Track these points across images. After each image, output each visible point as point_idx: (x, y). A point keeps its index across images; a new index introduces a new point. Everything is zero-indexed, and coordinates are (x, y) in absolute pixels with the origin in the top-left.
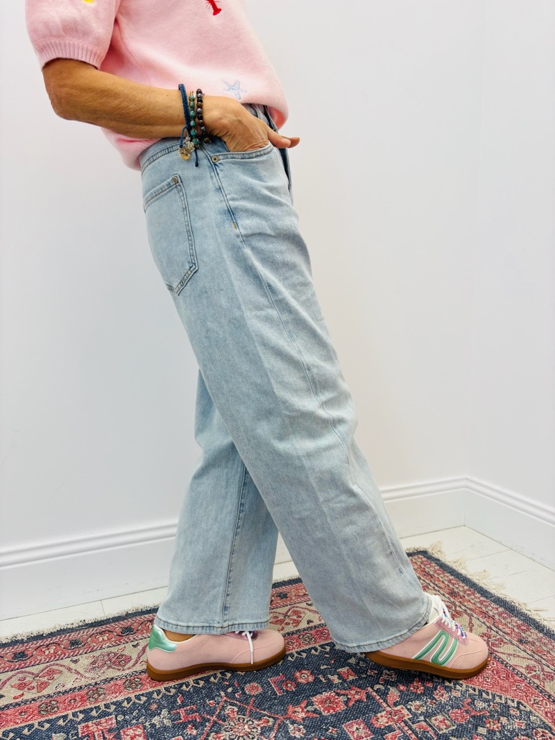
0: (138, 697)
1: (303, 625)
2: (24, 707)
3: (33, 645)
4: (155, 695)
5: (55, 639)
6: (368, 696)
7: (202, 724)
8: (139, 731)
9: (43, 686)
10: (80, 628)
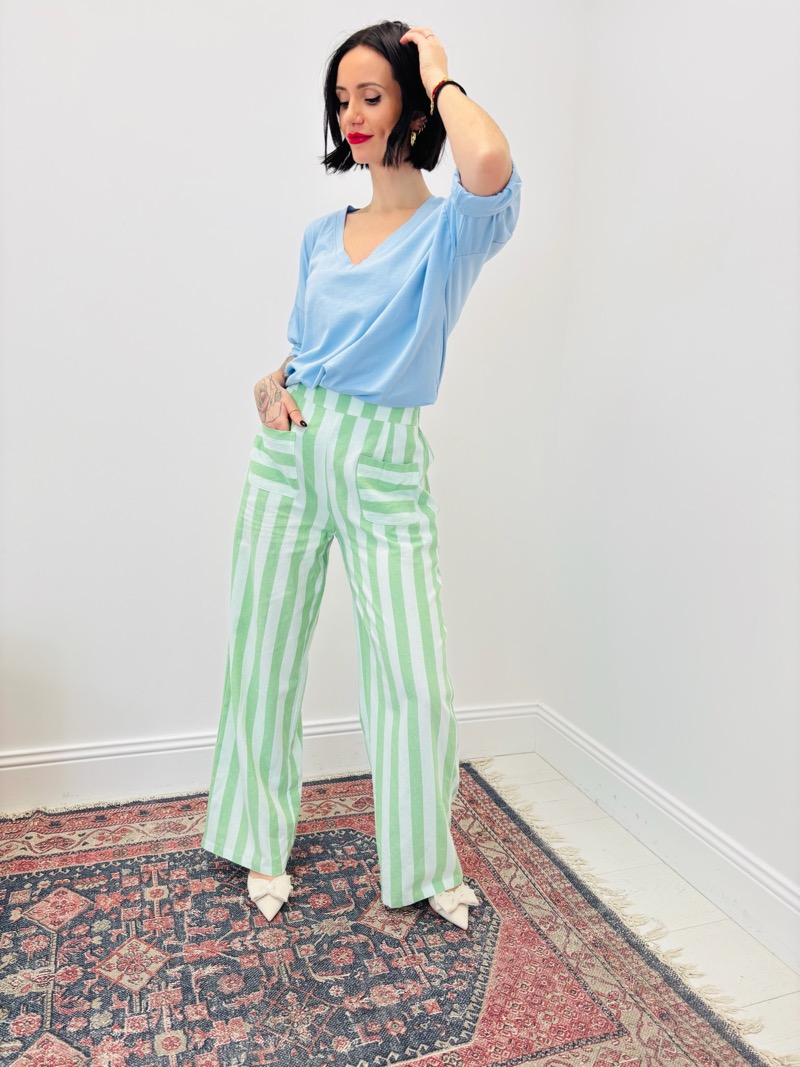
0: (187, 852)
1: (331, 814)
2: (102, 852)
3: (112, 811)
4: (200, 852)
5: (128, 809)
6: (359, 865)
7: (230, 872)
8: (184, 872)
9: (117, 839)
10: (149, 802)
